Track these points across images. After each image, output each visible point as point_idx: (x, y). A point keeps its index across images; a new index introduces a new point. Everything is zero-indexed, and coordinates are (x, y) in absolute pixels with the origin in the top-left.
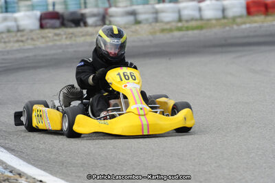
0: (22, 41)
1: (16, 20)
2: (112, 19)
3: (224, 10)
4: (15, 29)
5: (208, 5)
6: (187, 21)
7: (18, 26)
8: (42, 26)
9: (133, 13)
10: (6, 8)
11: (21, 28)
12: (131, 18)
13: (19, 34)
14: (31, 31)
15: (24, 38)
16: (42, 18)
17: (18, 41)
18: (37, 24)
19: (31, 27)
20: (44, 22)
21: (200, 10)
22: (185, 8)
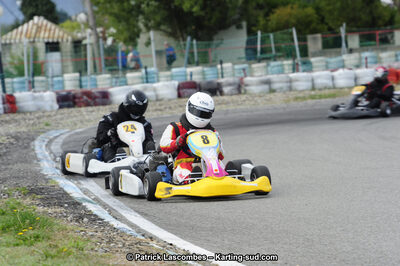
0: (160, 110)
1: (155, 90)
2: (247, 88)
3: (356, 79)
4: (154, 99)
5: (340, 75)
6: (320, 89)
7: (157, 96)
8: (180, 96)
9: (268, 82)
10: (147, 78)
11: (160, 97)
12: (266, 87)
13: (158, 103)
14: (170, 100)
15: (162, 107)
16: (179, 88)
17: (156, 110)
18: (176, 93)
19: (170, 97)
20: (181, 91)
21: (333, 78)
22: (319, 77)
